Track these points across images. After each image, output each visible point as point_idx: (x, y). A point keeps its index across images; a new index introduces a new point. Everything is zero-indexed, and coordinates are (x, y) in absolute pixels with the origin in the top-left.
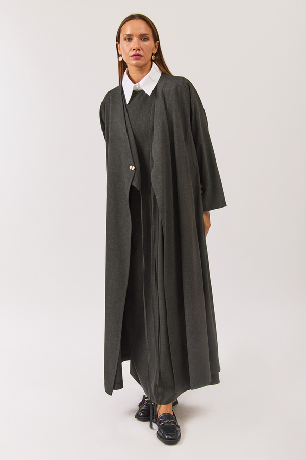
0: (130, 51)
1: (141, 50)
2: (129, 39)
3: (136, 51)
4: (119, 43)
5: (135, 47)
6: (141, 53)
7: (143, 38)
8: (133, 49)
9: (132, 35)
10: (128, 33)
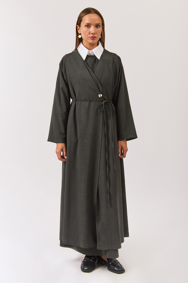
0: (89, 34)
1: (96, 34)
2: (88, 26)
3: (93, 35)
4: (80, 26)
5: (93, 32)
6: (96, 36)
7: (97, 26)
8: (91, 33)
9: (91, 24)
10: (87, 22)
